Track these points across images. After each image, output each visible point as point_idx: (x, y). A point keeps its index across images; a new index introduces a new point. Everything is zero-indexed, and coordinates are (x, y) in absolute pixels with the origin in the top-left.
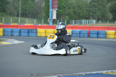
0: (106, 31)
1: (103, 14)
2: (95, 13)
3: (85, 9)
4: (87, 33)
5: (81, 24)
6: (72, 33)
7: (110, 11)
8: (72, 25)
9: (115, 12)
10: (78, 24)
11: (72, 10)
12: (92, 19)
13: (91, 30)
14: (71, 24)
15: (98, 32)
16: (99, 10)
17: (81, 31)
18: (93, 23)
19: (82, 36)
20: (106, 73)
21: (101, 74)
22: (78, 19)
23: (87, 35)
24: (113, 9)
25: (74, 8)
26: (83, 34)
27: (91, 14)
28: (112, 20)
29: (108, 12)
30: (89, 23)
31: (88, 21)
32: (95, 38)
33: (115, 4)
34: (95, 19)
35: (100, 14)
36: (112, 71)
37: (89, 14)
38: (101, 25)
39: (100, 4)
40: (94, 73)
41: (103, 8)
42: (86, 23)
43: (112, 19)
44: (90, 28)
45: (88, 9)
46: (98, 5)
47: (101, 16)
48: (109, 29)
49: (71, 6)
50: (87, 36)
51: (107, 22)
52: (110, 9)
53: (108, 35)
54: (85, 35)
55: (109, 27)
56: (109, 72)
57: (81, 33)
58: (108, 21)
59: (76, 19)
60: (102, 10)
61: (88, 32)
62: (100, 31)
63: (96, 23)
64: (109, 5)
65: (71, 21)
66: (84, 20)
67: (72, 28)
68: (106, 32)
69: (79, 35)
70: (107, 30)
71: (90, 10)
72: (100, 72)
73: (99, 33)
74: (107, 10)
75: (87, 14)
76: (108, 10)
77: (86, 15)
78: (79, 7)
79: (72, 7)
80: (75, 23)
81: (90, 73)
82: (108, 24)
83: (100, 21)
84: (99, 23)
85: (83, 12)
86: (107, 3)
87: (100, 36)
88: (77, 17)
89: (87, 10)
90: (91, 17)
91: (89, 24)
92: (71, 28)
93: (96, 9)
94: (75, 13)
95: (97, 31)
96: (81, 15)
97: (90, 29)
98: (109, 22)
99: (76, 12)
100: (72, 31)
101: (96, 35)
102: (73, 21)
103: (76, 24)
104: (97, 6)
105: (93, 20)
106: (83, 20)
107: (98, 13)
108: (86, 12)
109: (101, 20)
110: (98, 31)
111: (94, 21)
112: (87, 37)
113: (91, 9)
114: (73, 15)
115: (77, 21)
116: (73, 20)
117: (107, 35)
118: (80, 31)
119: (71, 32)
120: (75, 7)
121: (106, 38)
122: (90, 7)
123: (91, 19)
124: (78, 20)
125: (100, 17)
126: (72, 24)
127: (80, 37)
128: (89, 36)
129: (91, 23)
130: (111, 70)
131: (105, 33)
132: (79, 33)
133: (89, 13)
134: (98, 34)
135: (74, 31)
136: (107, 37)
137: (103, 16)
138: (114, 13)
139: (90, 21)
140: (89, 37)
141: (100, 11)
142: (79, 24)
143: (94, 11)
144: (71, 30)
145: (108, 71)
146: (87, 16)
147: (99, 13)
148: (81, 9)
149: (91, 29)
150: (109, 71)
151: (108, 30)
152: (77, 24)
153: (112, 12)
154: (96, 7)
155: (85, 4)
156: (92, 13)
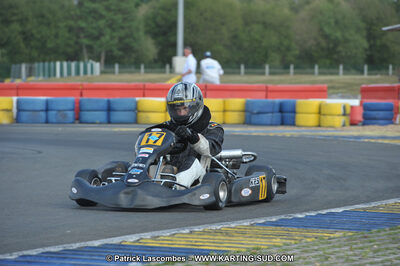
0: (137, 99)
1: (127, 40)
2: (97, 38)
3: (62, 25)
4: (70, 106)
5: (49, 76)
6: (19, 110)
7: (147, 32)
8: (18, 82)
9: (164, 34)
10: (41, 78)
11: (16, 27)
12: (90, 58)
13: (84, 98)
14: (15, 77)
15: (109, 101)
16: (110, 26)
17: (52, 101)
18: (92, 72)
19: (54, 120)
20: (134, 242)
21: (119, 247)
22: (39, 61)
23: (71, 114)
24: (158, 26)
25: (23, 21)
26: (59, 111)
27: (85, 41)
28: (155, 61)
29: (141, 33)
30: (78, 73)
31: (73, 64)
32: (100, 123)
33: (163, 8)
34: (98, 59)
35: (116, 41)
36: (156, 233)
37: (77, 43)
38: (119, 78)
39: (113, 7)
40: (97, 243)
41: (125, 20)
42: (69, 73)
43: (156, 57)
44: (81, 90)
45: (72, 23)
46: (108, 9)
47: (120, 49)
48: (145, 91)
49: (14, 14)
50: (72, 120)
51: (139, 68)
52: (147, 25)
53: (144, 112)
54: (65, 116)
55: (147, 84)
56: (147, 238)
57: (50, 107)
58: (142, 66)
59: (31, 60)
60: (122, 28)
61: (77, 105)
62: (117, 99)
63: (102, 72)
64: (144, 10)
65: (13, 66)
66: (61, 61)
67: (18, 90)
68: (137, 103)
69: (43, 114)
70: (139, 96)
71: (82, 29)
72: (116, 240)
73: (114, 106)
74: (138, 29)
75: (72, 42)
76: (142, 27)
77: (68, 45)
78: (42, 16)
79: (14, 18)
80: (30, 73)
81: (83, 244)
82: (142, 77)
83: (117, 66)
84: (114, 73)
85: (56, 36)
86: (137, 5)
87: (116, 116)
88: (35, 54)
89: (70, 29)
90: (85, 50)
91: (78, 78)
92: (14, 92)
93: (102, 23)
94: (27, 37)
95: (106, 99)
96: (50, 45)
97: (81, 95)
98: (145, 68)
99: (32, 35)
100: (18, 102)
101: (102, 115)
102: (24, 67)
103: (32, 78)
104: (104, 13)
105: (91, 61)
106: (58, 64)
107: (107, 37)
108: (67, 35)
109: (119, 63)
110: (111, 99)
111: (97, 66)
112: (73, 123)
113: (83, 24)
114: (22, 45)
115: (36, 65)
116: (21, 62)
117: (140, 114)
118: (47, 102)
119: (15, 105)
120: (27, 19)
121: (136, 122)
122: (80, 18)
123: (86, 60)
124: (41, 64)
125: (117, 53)
126: (19, 77)
127: (47, 122)
128: (78, 119)
129: (85, 72)
130: (151, 230)
131: (133, 106)
132: (44, 108)
133: (78, 37)
134: (109, 109)
135: (27, 102)
136: (139, 121)
137: (127, 49)
138: (161, 39)
139: (82, 65)
140: (81, 123)
141: (114, 30)
142: (44, 75)
143: (95, 33)
144: (15, 99)
145: (143, 235)
146: (70, 50)
147: (112, 38)
148: (48, 25)
149: (85, 92)
150: (147, 236)
151: (144, 96)
152: (39, 75)
153: (155, 36)
154: (102, 17)
155: (63, 7)
156: (85, 37)
